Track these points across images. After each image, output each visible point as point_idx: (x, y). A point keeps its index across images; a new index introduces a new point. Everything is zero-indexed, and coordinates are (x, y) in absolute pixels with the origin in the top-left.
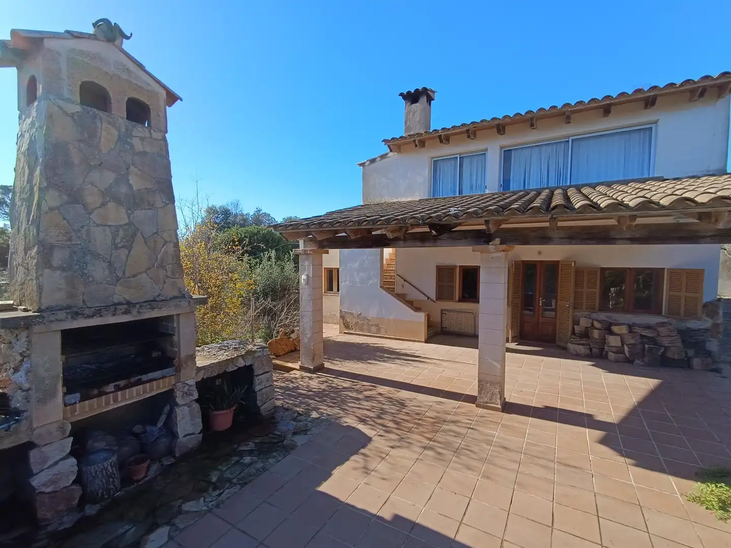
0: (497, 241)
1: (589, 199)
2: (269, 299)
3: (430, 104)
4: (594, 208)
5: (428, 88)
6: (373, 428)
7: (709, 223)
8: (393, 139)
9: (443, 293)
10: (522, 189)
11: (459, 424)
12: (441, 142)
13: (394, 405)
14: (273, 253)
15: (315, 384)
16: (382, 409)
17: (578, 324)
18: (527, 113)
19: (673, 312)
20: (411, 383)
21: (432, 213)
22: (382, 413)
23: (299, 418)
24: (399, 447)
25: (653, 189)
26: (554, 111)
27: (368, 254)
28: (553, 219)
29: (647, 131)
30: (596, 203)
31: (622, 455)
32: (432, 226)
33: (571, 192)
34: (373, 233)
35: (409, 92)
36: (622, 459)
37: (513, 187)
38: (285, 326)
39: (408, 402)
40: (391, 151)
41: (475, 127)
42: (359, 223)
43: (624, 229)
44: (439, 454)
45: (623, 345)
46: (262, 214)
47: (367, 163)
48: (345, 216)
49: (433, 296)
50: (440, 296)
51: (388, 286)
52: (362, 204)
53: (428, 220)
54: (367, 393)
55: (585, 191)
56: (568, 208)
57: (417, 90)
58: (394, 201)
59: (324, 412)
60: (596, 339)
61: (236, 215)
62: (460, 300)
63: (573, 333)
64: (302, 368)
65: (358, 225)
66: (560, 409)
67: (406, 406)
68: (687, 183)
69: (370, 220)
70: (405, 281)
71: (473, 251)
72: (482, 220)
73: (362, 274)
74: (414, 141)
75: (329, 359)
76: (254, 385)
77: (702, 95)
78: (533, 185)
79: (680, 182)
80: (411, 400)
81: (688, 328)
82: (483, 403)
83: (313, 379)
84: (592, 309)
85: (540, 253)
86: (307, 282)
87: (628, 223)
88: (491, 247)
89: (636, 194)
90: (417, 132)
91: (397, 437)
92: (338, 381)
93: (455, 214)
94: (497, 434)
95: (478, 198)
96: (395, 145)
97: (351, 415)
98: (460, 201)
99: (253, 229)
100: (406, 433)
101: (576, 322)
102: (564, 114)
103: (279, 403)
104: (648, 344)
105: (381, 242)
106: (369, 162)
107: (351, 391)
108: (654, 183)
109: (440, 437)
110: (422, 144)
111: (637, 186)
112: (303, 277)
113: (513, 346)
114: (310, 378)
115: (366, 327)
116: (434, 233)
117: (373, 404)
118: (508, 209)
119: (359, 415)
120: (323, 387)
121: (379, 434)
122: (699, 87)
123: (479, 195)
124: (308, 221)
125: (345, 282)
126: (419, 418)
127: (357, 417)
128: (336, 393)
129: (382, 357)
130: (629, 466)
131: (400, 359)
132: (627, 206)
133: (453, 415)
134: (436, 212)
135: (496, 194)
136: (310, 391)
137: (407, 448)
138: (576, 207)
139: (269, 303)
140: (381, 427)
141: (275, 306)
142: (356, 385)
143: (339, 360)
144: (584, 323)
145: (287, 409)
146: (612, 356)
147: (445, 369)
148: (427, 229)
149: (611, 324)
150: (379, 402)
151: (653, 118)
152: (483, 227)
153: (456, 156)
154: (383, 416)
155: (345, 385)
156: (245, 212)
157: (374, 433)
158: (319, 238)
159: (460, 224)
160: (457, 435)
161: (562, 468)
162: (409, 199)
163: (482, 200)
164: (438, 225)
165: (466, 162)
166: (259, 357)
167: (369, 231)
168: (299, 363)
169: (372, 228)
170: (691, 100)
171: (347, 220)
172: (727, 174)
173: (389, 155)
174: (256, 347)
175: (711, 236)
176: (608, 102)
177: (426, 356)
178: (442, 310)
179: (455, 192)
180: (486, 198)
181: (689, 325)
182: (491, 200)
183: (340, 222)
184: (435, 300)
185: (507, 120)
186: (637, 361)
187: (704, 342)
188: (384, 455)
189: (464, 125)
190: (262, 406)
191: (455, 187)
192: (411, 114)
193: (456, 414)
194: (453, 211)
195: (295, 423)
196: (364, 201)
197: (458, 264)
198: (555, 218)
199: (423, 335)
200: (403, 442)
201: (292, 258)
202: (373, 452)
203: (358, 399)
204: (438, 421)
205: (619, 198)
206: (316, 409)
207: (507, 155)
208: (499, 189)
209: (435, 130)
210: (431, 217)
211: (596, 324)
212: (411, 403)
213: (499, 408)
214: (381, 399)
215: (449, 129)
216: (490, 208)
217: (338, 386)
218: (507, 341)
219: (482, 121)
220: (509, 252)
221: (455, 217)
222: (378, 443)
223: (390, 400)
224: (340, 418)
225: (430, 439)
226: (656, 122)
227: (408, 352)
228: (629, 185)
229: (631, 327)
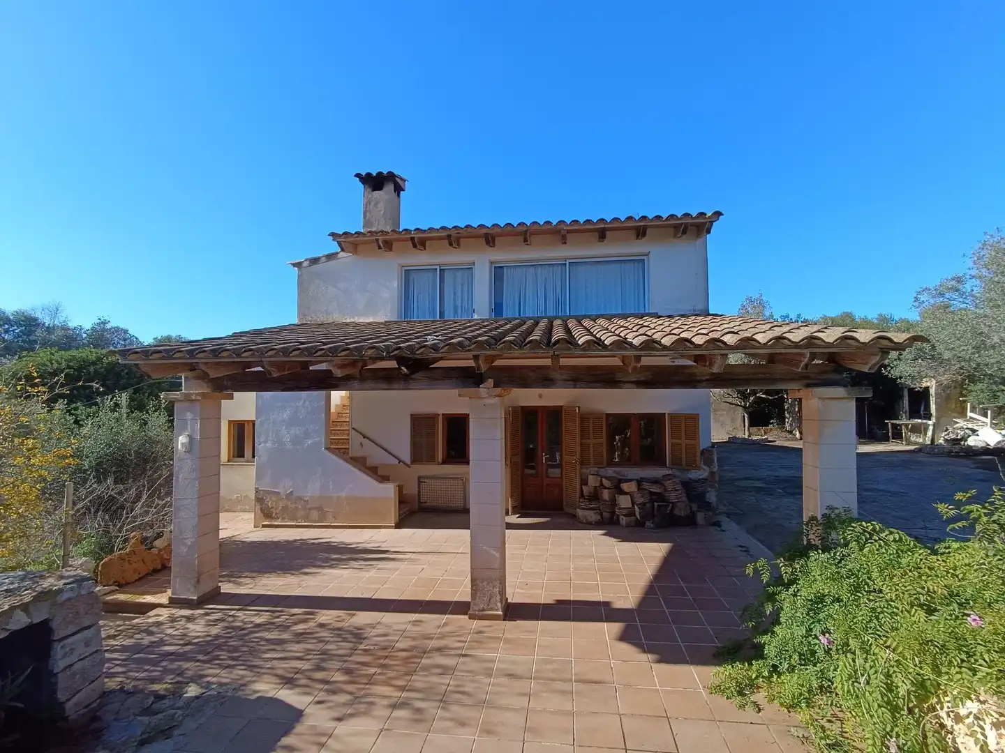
0: (490, 382)
1: (591, 334)
2: (110, 481)
3: (399, 195)
4: (598, 344)
5: (396, 172)
6: (308, 690)
7: (705, 366)
8: (345, 233)
9: (420, 454)
10: (517, 316)
11: (447, 652)
12: (415, 246)
13: (345, 640)
14: (124, 399)
15: (198, 628)
16: (324, 653)
17: (587, 484)
18: (519, 224)
19: (676, 463)
20: (373, 598)
21: (401, 341)
22: (323, 660)
23: (156, 706)
24: (351, 716)
25: (652, 326)
26: (548, 227)
27: (305, 399)
28: (555, 358)
29: (640, 262)
30: (600, 339)
31: (645, 652)
32: (401, 360)
33: (572, 324)
34: (311, 368)
35: (369, 175)
36: (644, 657)
37: (508, 312)
38: (141, 527)
39: (369, 630)
40: (343, 250)
41: (458, 233)
42: (286, 352)
43: (630, 371)
44: (419, 710)
45: (633, 504)
46: (110, 329)
47: (306, 264)
48: (263, 341)
49: (407, 457)
50: (416, 459)
51: (339, 448)
52: (296, 322)
53: (396, 352)
54: (300, 628)
55: (587, 323)
56: (571, 344)
57: (380, 174)
58: (348, 321)
59: (214, 680)
60: (606, 501)
61: (49, 330)
62: (444, 462)
63: (582, 495)
64: (174, 602)
65: (286, 356)
66: (573, 601)
67: (365, 638)
68: (680, 322)
69: (304, 348)
70: (364, 437)
71: (459, 395)
72: (470, 355)
73: (295, 431)
74: (377, 240)
75: (232, 576)
76: (51, 661)
77: (684, 232)
78: (529, 313)
79: (674, 320)
80: (373, 626)
81: (690, 479)
82: (480, 611)
83: (195, 619)
84: (598, 463)
85: (540, 396)
86: (190, 448)
87: (633, 364)
88: (482, 390)
89: (637, 331)
90: (380, 229)
91: (347, 698)
92: (245, 614)
93: (434, 344)
94: (500, 656)
95: (465, 324)
96: (348, 242)
97: (265, 676)
98: (441, 327)
99: (88, 354)
100: (362, 686)
101: (584, 482)
102: (559, 232)
103: (112, 684)
104: (657, 502)
105: (326, 382)
106: (308, 262)
107: (270, 628)
108: (650, 319)
109: (419, 681)
110: (388, 245)
111: (636, 322)
112: (182, 440)
113: (514, 519)
114: (189, 619)
115: (300, 513)
116: (405, 370)
117: (309, 646)
118: (502, 341)
119: (280, 672)
120: (215, 631)
121: (316, 699)
122: (682, 224)
123: (465, 320)
124: (193, 346)
125: (265, 442)
126: (387, 654)
127: (277, 675)
128: (241, 638)
129: (327, 560)
130: (652, 664)
131: (355, 560)
132: (631, 344)
133: (437, 638)
134: (407, 340)
135: (487, 320)
136: (187, 644)
137: (365, 713)
138: (580, 342)
139: (109, 487)
140: (321, 686)
141: (121, 493)
142: (278, 617)
143: (251, 575)
144: (592, 481)
145: (130, 694)
146: (623, 520)
147: (425, 567)
148: (394, 364)
149: (620, 481)
150: (320, 640)
151: (644, 249)
152: (471, 363)
153: (435, 267)
154: (324, 665)
155: (258, 620)
156: (72, 325)
157: (309, 699)
158: (213, 374)
159: (441, 359)
160: (445, 670)
161: (581, 686)
162: (371, 320)
163: (470, 327)
164: (410, 359)
165: (447, 275)
166: (69, 599)
167: (305, 365)
168: (169, 592)
169: (310, 361)
170: (675, 236)
171: (266, 347)
172: (709, 315)
173: (339, 256)
174: (63, 581)
175: (707, 380)
176: (603, 226)
177: (397, 550)
178: (419, 478)
179: (434, 316)
180: (475, 325)
181: (690, 476)
182: (481, 328)
183: (251, 350)
184: (409, 463)
185: (497, 230)
186: (648, 524)
187: (704, 494)
188: (323, 739)
189: (443, 228)
190: (69, 700)
191: (434, 309)
192: (372, 204)
193: (442, 636)
194: (431, 340)
195: (145, 719)
196: (300, 319)
197: (441, 412)
198: (558, 355)
199: (392, 516)
200: (359, 706)
201: (163, 406)
202: (304, 737)
203: (281, 642)
204: (416, 653)
205: (622, 334)
206: (198, 679)
207: (498, 272)
208: (490, 315)
209: (406, 230)
210: (400, 348)
211: (606, 483)
212: (374, 630)
213: (499, 615)
214: (324, 634)
215: (425, 231)
216: (479, 339)
217: (245, 623)
218: (507, 514)
219: (467, 227)
220: (505, 398)
221: (432, 348)
222: (317, 717)
223: (339, 633)
224: (244, 685)
225: (402, 689)
226: (647, 254)
227: (369, 546)
228: (629, 319)
229: (639, 482)
